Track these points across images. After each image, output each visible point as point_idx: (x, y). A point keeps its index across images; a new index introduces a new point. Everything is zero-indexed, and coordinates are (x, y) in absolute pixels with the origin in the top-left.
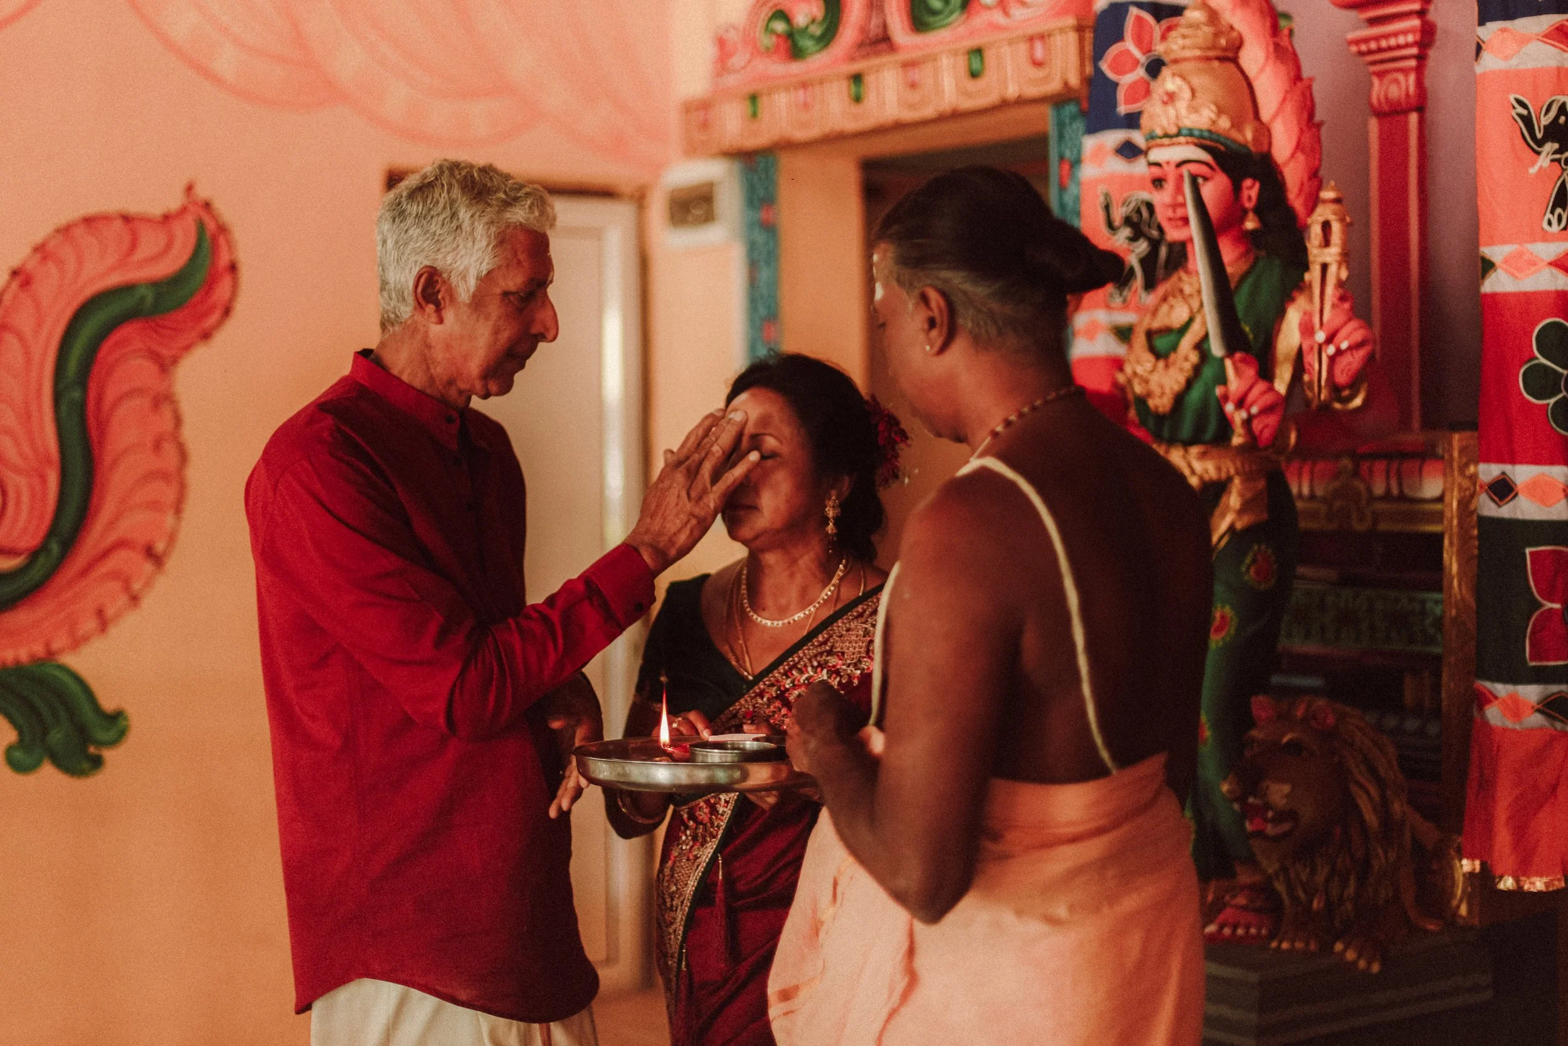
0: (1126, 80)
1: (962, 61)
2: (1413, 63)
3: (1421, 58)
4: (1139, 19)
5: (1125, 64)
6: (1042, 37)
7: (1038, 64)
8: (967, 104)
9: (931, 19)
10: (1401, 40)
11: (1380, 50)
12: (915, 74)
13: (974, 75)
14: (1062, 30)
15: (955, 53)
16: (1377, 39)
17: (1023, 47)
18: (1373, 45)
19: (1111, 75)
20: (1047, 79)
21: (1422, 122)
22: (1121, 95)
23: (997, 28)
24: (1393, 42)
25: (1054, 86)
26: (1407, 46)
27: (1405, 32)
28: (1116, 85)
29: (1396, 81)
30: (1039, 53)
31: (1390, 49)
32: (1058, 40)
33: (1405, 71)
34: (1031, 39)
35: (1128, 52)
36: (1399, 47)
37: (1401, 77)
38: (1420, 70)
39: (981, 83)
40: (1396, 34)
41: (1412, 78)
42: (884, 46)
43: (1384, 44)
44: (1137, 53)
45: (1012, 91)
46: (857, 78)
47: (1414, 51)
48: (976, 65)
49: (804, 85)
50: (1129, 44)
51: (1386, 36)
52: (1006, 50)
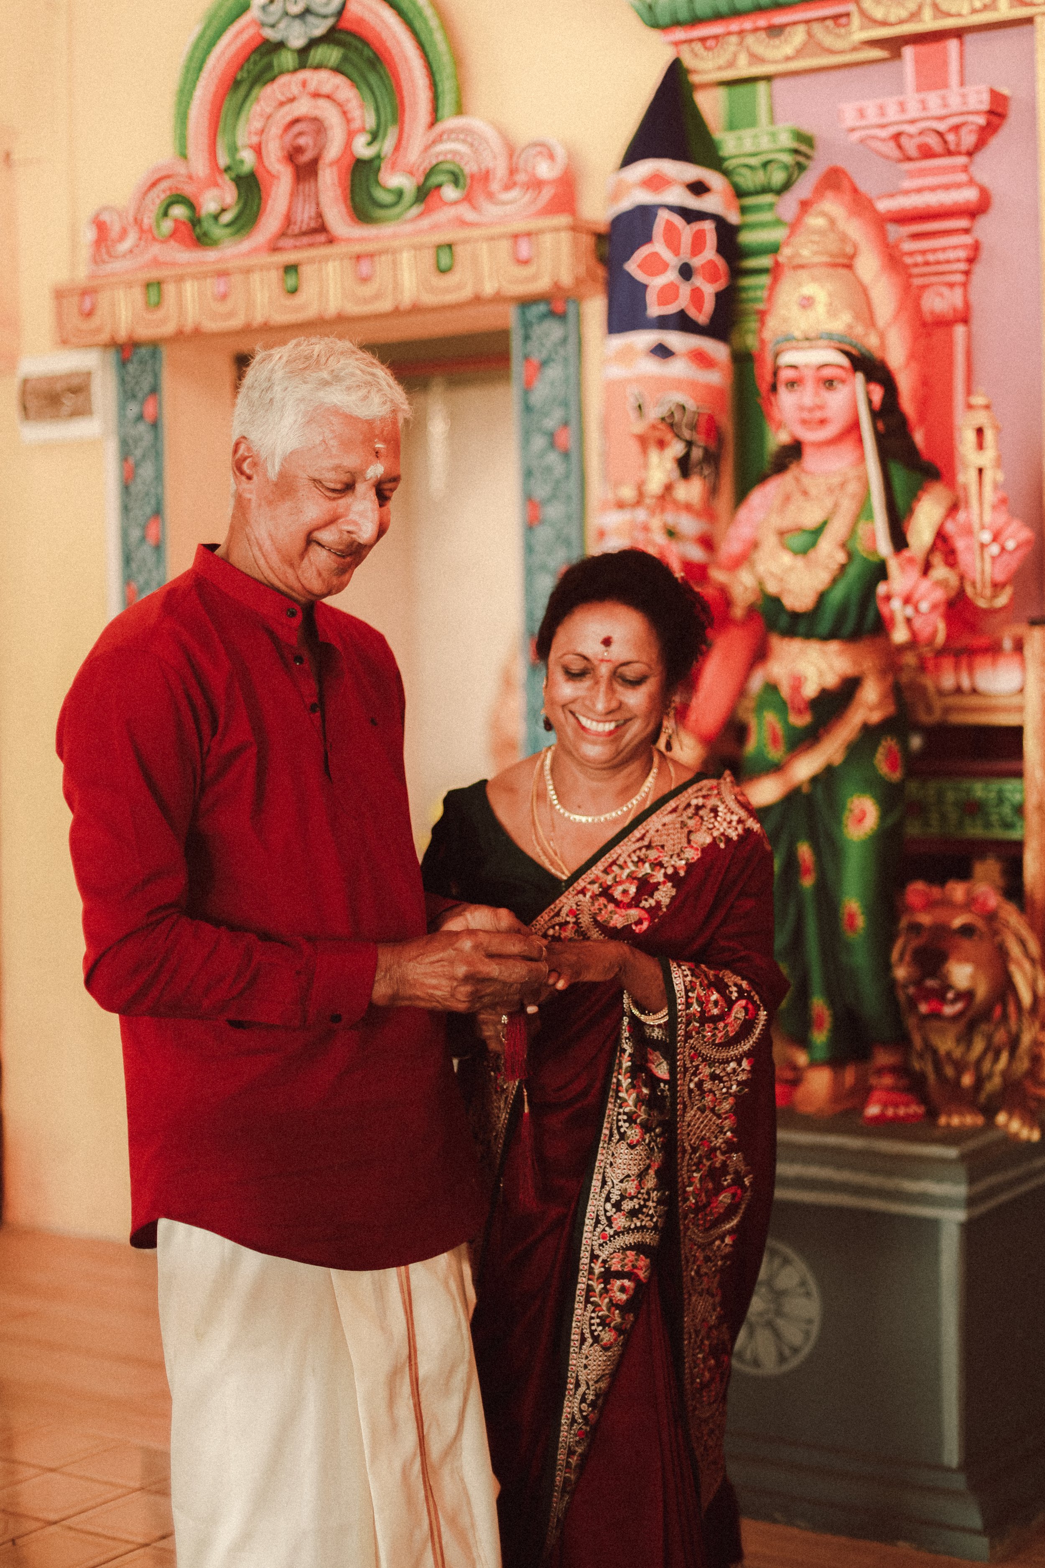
0: (656, 283)
1: (428, 257)
2: (959, 278)
3: (967, 273)
4: (669, 223)
5: (655, 265)
6: (529, 234)
7: (526, 262)
8: (428, 299)
9: (379, 213)
10: (951, 255)
11: (927, 264)
12: (365, 267)
13: (443, 271)
14: (556, 230)
15: (417, 248)
16: (924, 252)
17: (505, 245)
18: (919, 259)
19: (640, 276)
20: (534, 278)
21: (969, 337)
22: (651, 297)
23: (463, 223)
24: (941, 256)
25: (542, 284)
26: (958, 260)
27: (955, 247)
28: (645, 287)
29: (941, 295)
30: (524, 249)
31: (938, 263)
32: (547, 240)
33: (951, 285)
34: (516, 237)
35: (655, 254)
36: (948, 262)
37: (945, 291)
38: (965, 285)
39: (451, 280)
40: (944, 249)
41: (958, 292)
42: (322, 238)
43: (931, 258)
44: (666, 254)
45: (489, 288)
46: (291, 269)
47: (962, 266)
48: (445, 261)
49: (223, 274)
50: (658, 246)
51: (934, 251)
52: (484, 247)
